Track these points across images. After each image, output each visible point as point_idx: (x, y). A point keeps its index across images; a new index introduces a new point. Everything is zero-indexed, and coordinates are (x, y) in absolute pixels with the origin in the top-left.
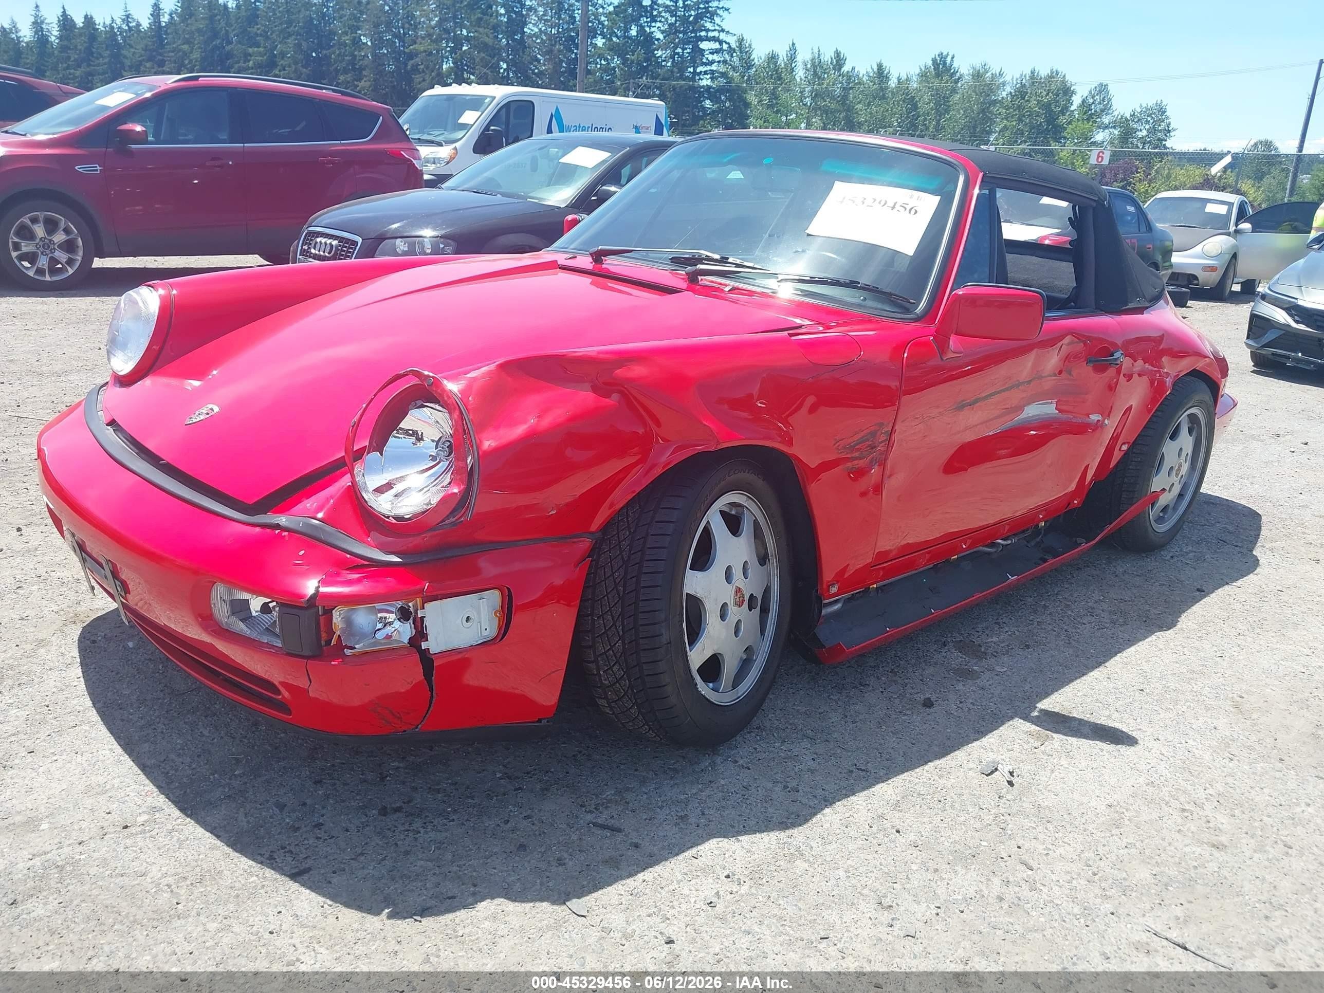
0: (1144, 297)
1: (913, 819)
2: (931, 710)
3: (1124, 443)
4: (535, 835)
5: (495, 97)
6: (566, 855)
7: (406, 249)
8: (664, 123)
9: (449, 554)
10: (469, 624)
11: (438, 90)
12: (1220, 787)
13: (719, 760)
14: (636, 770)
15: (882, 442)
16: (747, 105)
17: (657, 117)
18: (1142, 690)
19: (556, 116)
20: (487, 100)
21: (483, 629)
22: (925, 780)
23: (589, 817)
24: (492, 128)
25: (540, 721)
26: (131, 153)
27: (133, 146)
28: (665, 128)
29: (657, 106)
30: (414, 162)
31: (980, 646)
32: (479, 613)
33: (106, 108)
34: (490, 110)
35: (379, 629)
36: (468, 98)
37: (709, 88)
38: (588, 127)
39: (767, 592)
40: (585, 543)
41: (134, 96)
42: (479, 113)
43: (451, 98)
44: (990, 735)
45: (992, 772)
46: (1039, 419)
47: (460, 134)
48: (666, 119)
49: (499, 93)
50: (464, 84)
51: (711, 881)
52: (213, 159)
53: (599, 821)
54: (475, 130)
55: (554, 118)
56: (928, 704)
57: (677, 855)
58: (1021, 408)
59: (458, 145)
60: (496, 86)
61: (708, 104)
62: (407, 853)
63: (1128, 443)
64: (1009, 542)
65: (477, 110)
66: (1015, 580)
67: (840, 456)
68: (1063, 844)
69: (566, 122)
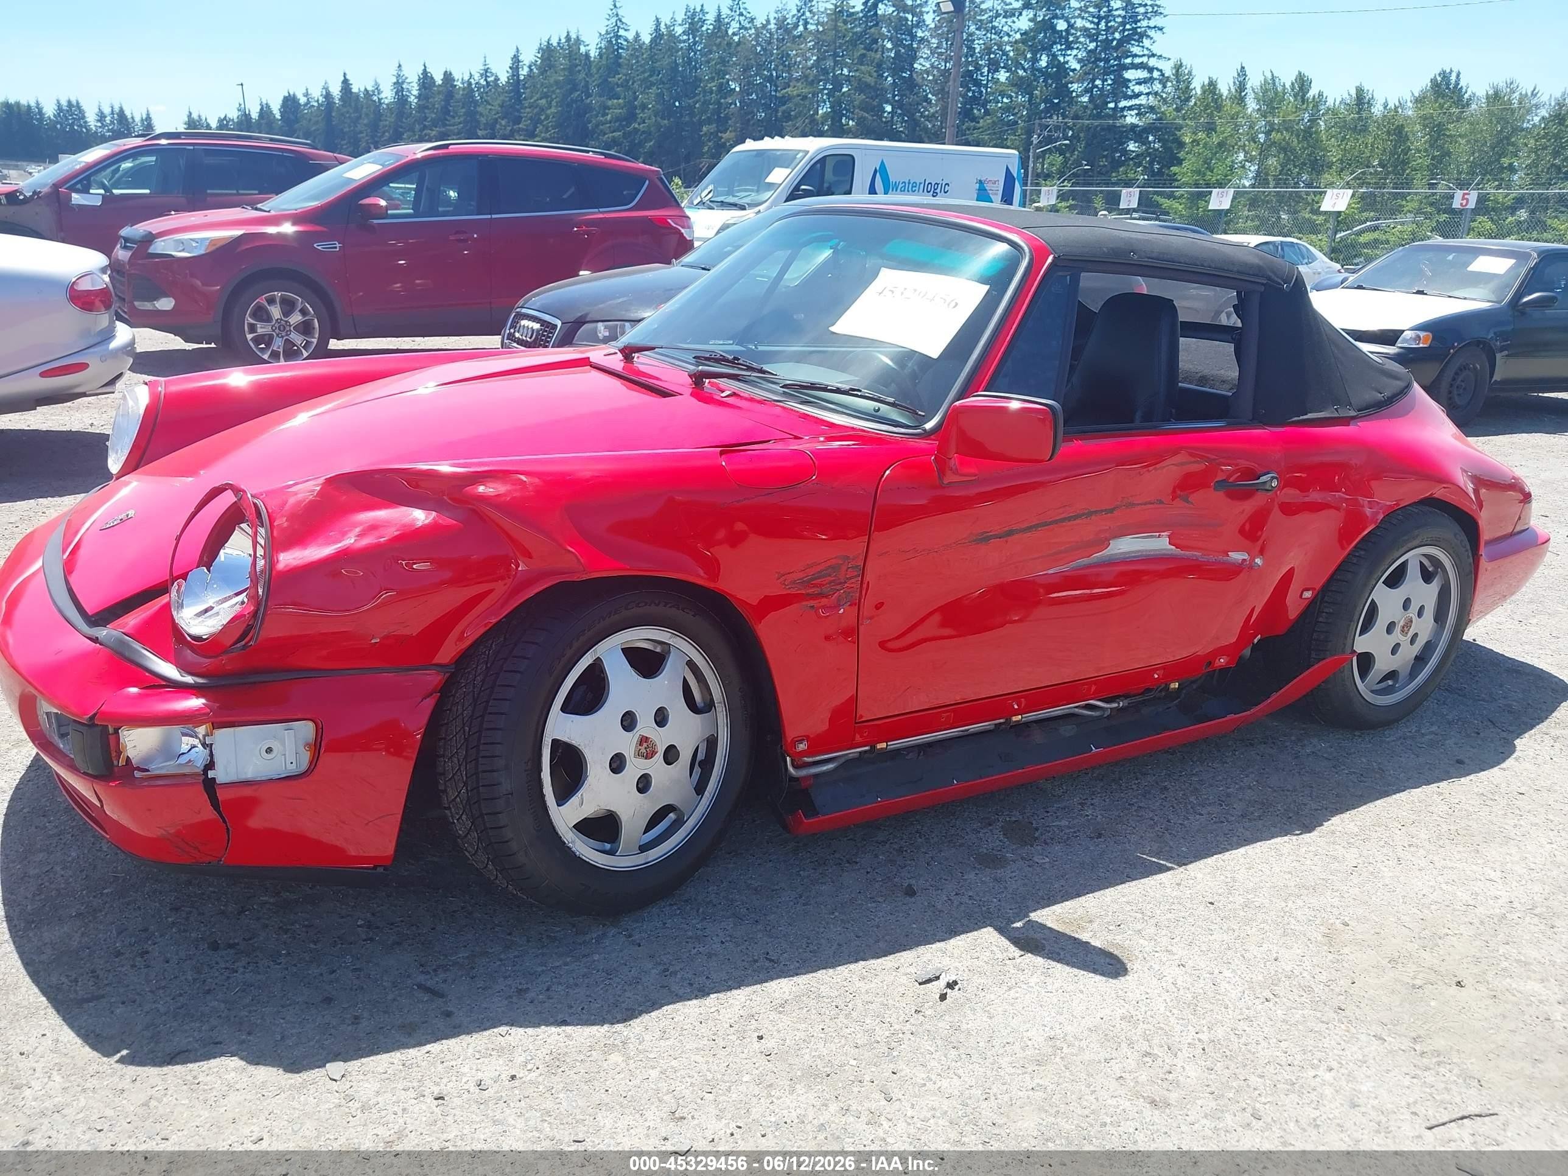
0: (1350, 404)
1: (789, 1023)
2: (913, 899)
3: (1307, 590)
4: (351, 989)
5: (808, 152)
6: (366, 1014)
7: (607, 334)
8: (1015, 176)
9: (252, 679)
10: (270, 756)
11: (750, 145)
12: (1220, 1032)
13: (613, 931)
14: (510, 934)
15: (851, 578)
16: (1181, 145)
17: (1007, 168)
18: (1212, 903)
19: (881, 171)
20: (800, 155)
21: (288, 762)
22: (839, 980)
23: (421, 978)
24: (803, 187)
25: (375, 868)
26: (372, 228)
27: (375, 221)
28: (1017, 182)
29: (1008, 156)
30: (683, 231)
31: (1037, 829)
32: (283, 744)
33: (351, 180)
34: (801, 166)
35: (183, 754)
36: (778, 153)
37: (1134, 127)
38: (920, 183)
39: (712, 743)
40: (432, 678)
41: (380, 167)
42: (789, 170)
43: (760, 153)
44: (963, 936)
45: (929, 981)
46: (1141, 556)
47: (768, 194)
48: (1019, 171)
49: (813, 146)
50: (777, 138)
51: (501, 1062)
52: (457, 233)
53: (429, 984)
54: (783, 188)
55: (878, 174)
56: (910, 892)
57: (485, 1029)
58: (1104, 543)
59: (761, 208)
60: (811, 138)
61: (1132, 146)
62: (209, 992)
63: (1313, 589)
64: (1115, 705)
65: (787, 167)
66: (1097, 753)
67: (793, 591)
68: (953, 1076)
69: (892, 179)
